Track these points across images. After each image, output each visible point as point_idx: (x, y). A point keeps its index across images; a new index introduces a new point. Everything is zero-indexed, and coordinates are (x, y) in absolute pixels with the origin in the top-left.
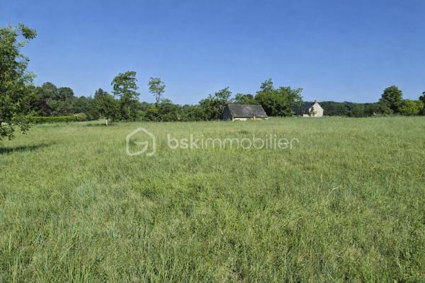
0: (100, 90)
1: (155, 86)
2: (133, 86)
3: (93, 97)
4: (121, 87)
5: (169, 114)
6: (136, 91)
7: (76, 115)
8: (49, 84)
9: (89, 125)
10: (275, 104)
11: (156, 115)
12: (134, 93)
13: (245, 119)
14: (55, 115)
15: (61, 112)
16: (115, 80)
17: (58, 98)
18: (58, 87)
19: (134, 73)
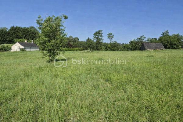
0: (89, 38)
1: (110, 36)
2: (101, 36)
3: (86, 41)
4: (97, 36)
5: (115, 47)
6: (103, 38)
7: (80, 48)
8: (71, 36)
9: (84, 52)
10: (169, 43)
11: (110, 48)
12: (101, 39)
13: (152, 50)
14: (73, 48)
15: (75, 47)
16: (94, 34)
17: (74, 42)
18: (74, 38)
19: (101, 31)
